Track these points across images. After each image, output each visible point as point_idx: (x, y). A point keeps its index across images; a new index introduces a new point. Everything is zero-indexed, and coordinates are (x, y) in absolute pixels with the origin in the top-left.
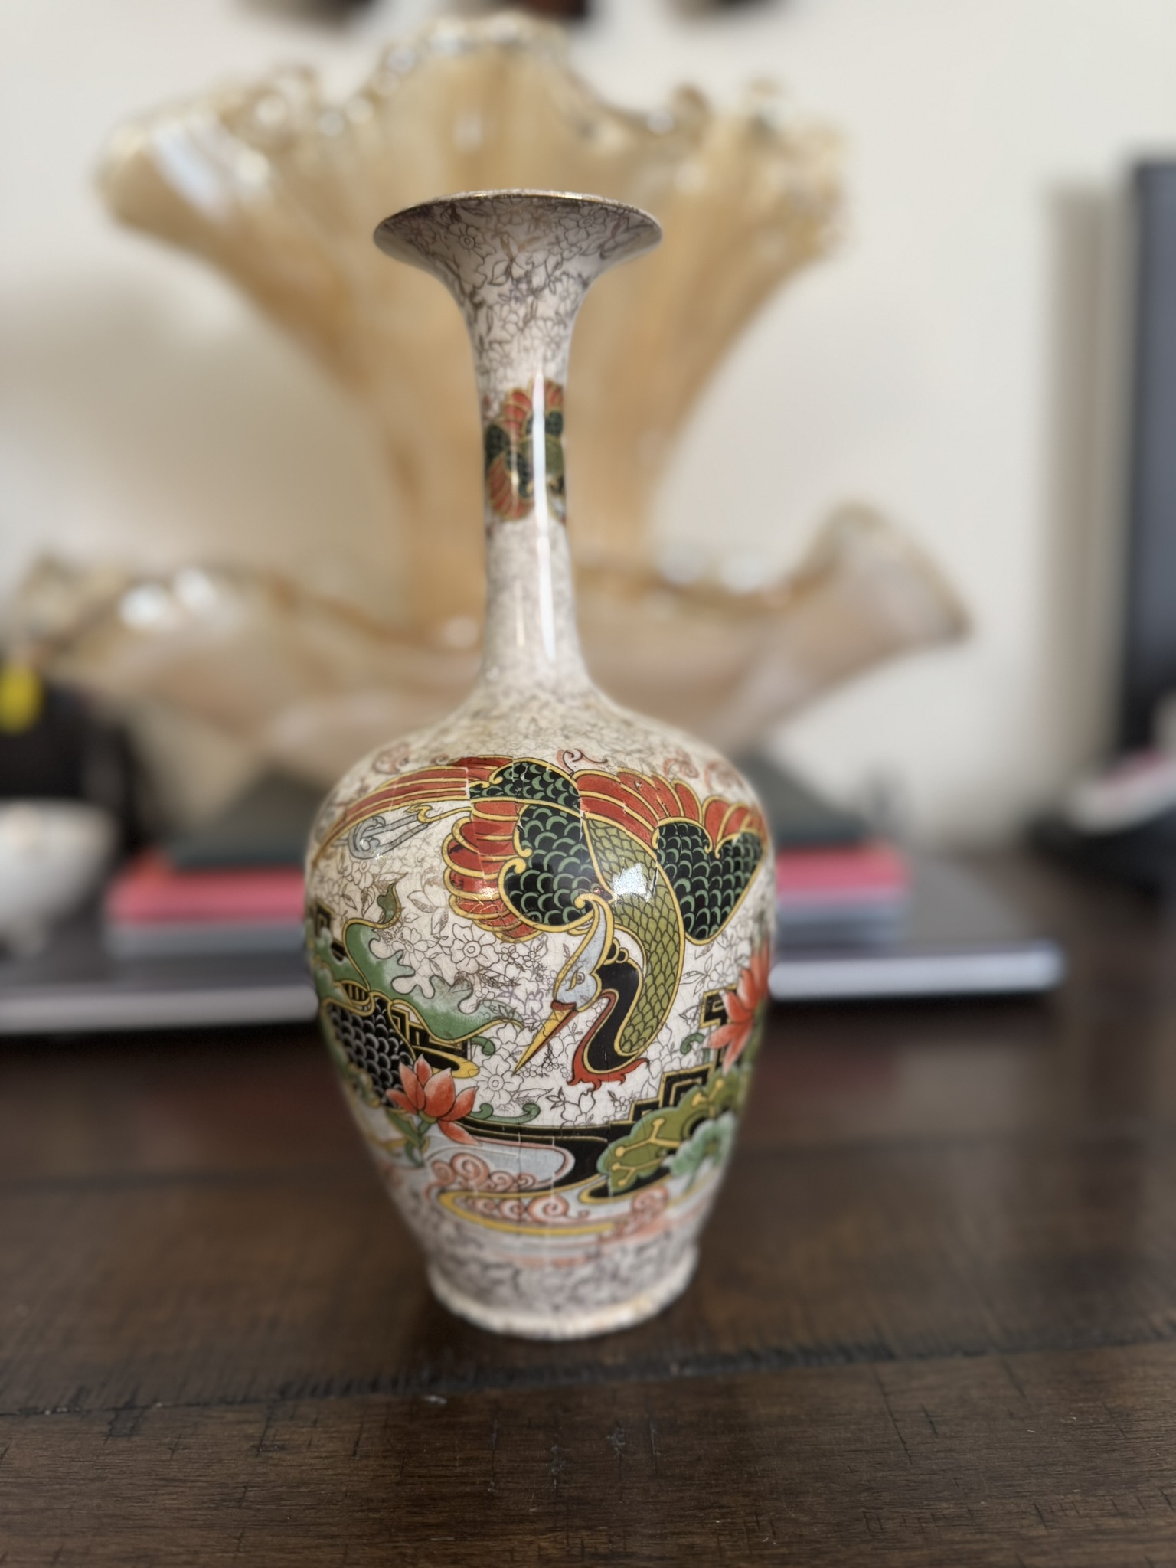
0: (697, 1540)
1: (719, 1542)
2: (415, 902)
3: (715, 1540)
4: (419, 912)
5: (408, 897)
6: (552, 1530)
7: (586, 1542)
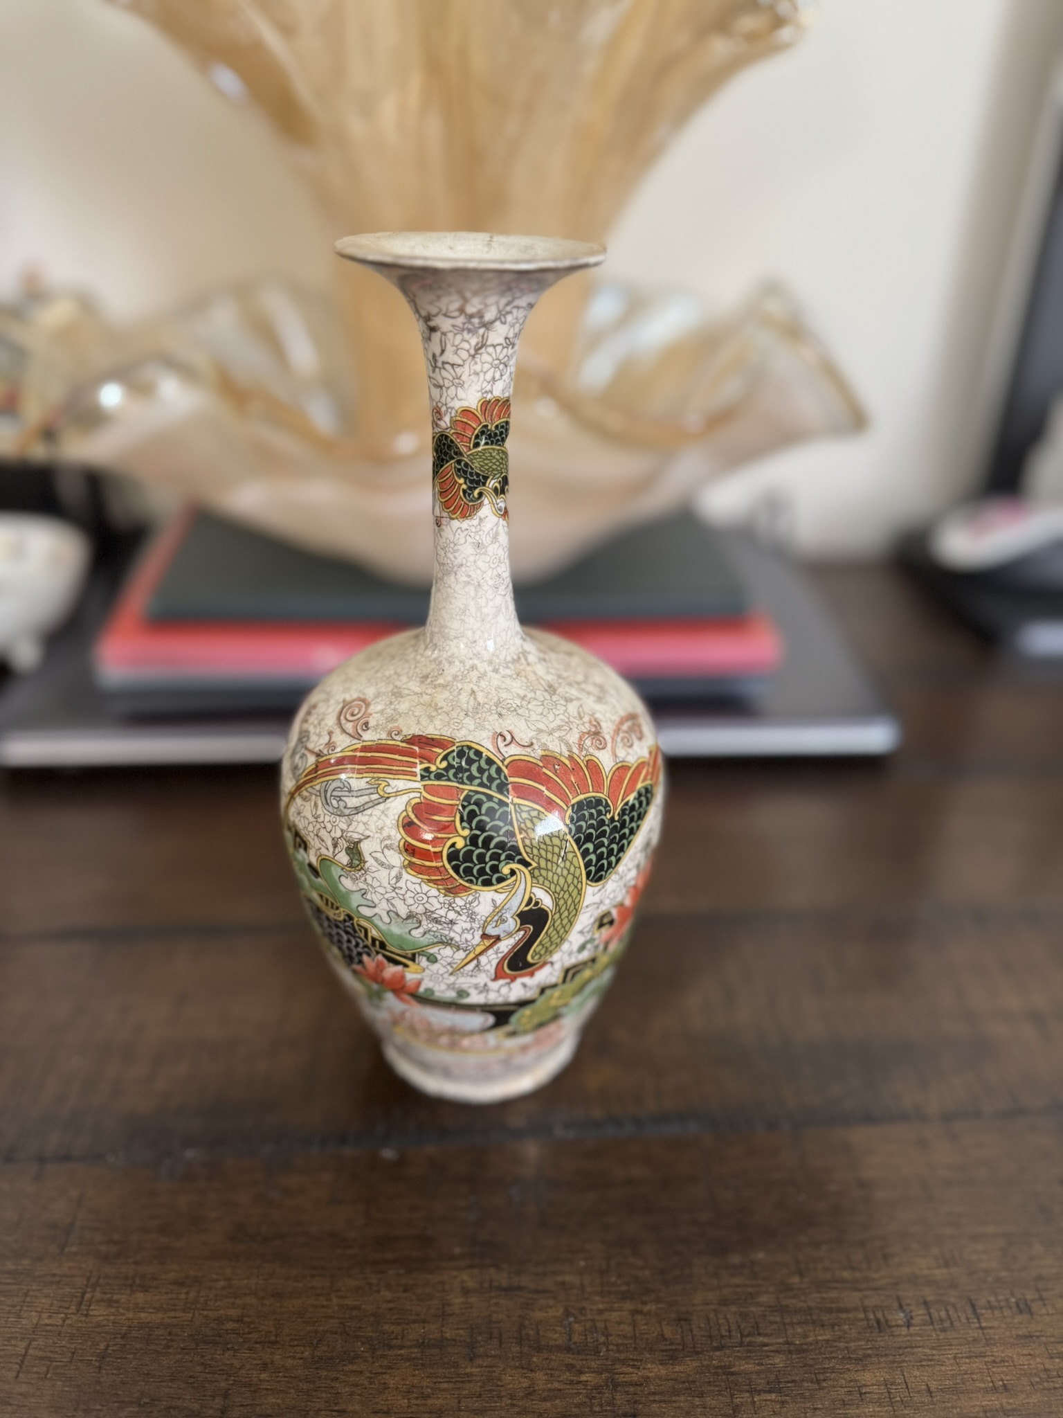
0: (568, 1278)
2: (376, 859)
3: (580, 1278)
4: (380, 868)
5: (370, 854)
6: (471, 1267)
7: (493, 1277)
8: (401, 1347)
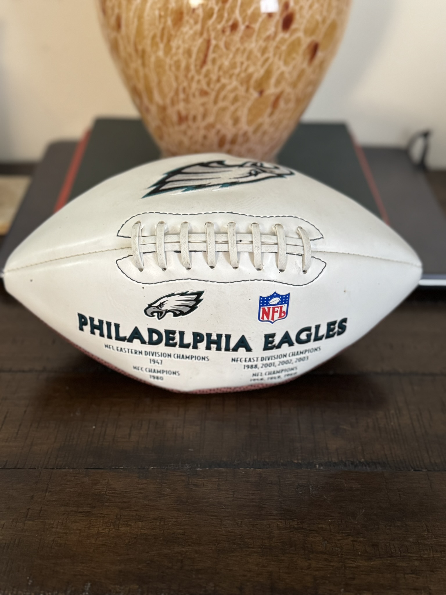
0: (323, 526)
1: (330, 527)
3: (329, 526)
6: (280, 519)
7: (291, 523)
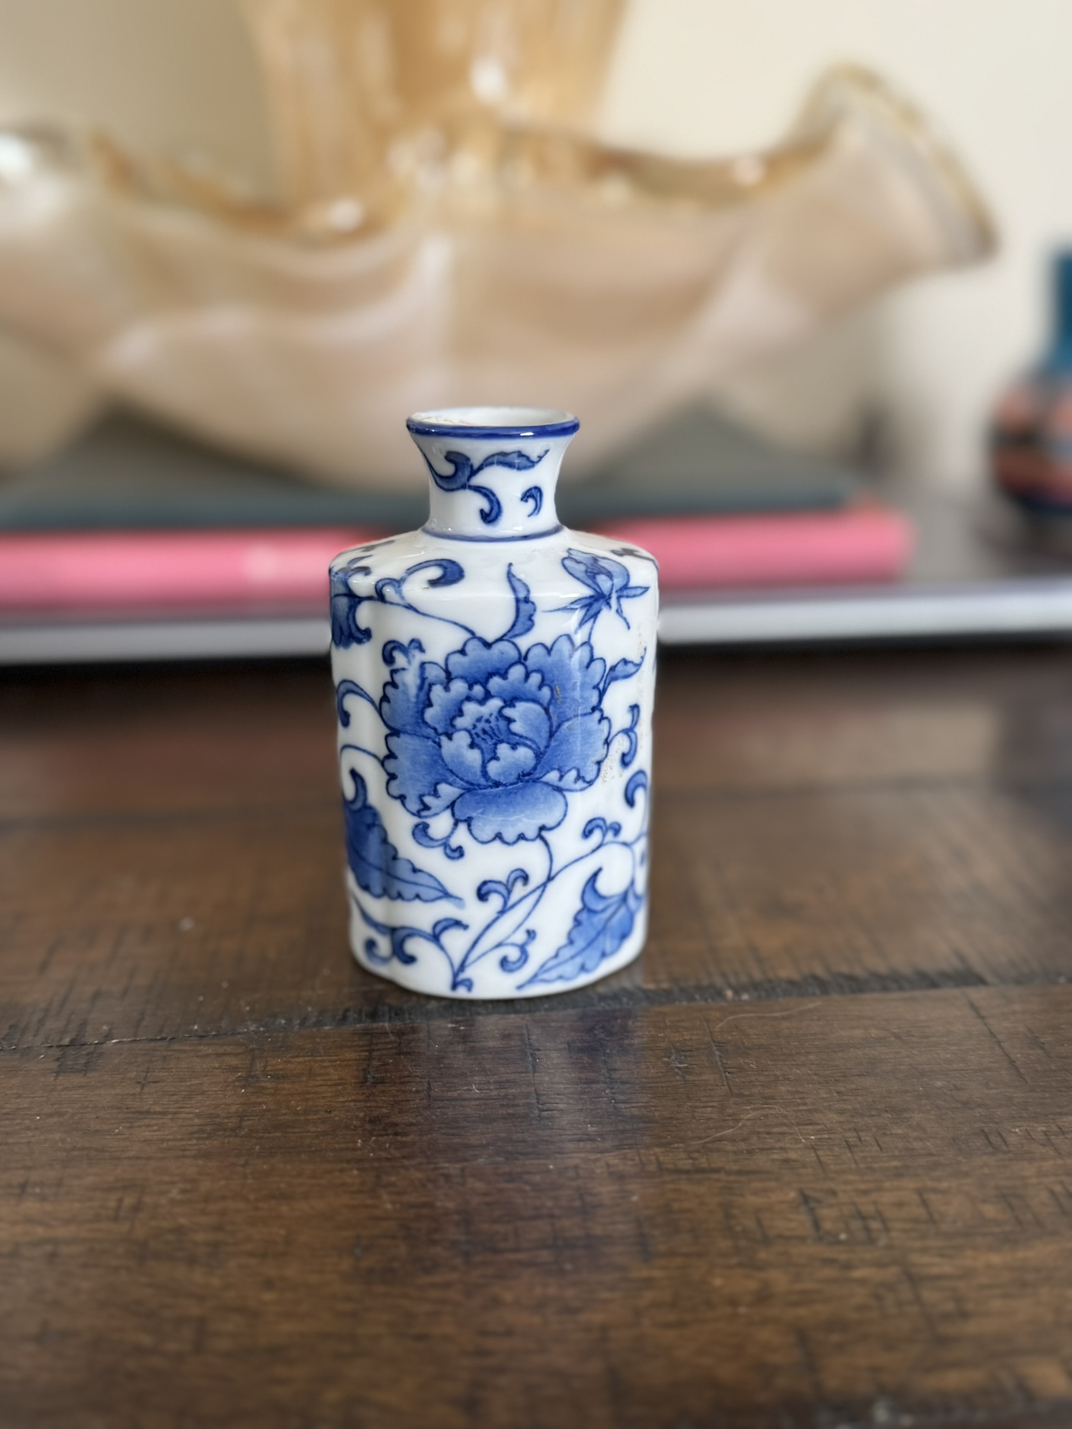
0: (793, 1155)
1: (818, 1156)
3: (813, 1154)
7: (661, 1158)
8: (517, 1250)
